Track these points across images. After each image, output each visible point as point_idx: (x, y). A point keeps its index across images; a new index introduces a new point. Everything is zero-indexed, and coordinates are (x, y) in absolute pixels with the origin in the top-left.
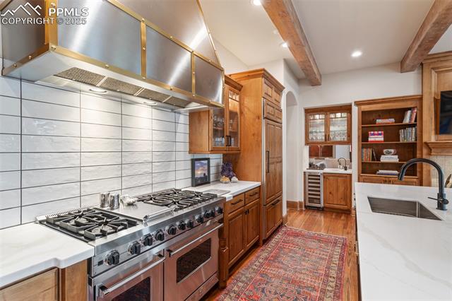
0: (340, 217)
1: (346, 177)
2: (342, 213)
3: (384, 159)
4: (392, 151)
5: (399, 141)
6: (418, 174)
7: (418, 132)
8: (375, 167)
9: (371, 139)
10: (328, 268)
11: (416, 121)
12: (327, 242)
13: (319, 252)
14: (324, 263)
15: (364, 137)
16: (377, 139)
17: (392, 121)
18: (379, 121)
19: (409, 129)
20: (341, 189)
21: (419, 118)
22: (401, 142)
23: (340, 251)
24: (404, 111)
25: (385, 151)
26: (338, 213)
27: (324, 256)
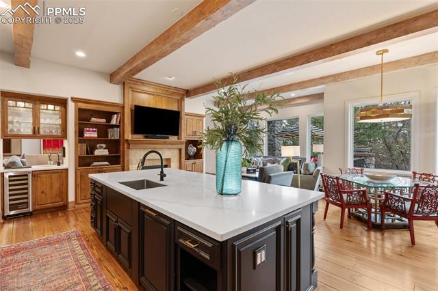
0: (58, 215)
1: (62, 172)
2: (57, 211)
3: (98, 152)
4: (104, 145)
5: (107, 137)
6: (121, 163)
7: (121, 132)
8: (88, 160)
9: (87, 135)
10: (77, 261)
11: (120, 123)
12: (59, 241)
13: (57, 254)
14: (71, 260)
15: (80, 133)
16: (92, 135)
17: (103, 121)
18: (93, 120)
19: (116, 129)
20: (56, 185)
21: (122, 120)
22: (109, 138)
23: (78, 242)
24: (112, 114)
25: (98, 145)
26: (52, 212)
27: (66, 254)
